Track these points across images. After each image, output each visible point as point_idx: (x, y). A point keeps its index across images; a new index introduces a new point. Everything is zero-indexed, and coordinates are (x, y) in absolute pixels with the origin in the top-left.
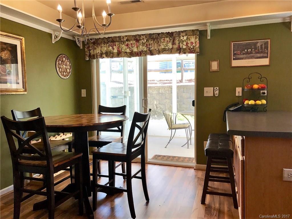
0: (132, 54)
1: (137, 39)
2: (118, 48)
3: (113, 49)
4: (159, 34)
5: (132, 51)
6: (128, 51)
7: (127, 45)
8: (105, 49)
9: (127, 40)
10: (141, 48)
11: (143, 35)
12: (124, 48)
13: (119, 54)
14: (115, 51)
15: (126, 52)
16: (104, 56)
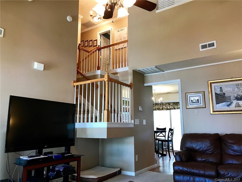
0: (167, 109)
1: (169, 104)
2: (162, 107)
3: (160, 107)
4: (177, 102)
5: (167, 108)
6: (166, 108)
7: (165, 106)
8: (157, 107)
9: (165, 104)
10: (171, 107)
11: (171, 103)
12: (164, 107)
13: (162, 109)
14: (161, 108)
15: (165, 109)
16: (157, 110)
